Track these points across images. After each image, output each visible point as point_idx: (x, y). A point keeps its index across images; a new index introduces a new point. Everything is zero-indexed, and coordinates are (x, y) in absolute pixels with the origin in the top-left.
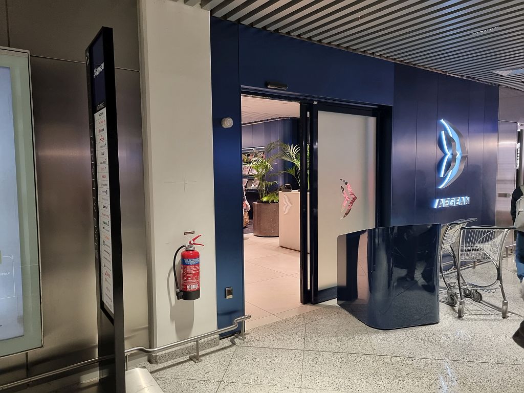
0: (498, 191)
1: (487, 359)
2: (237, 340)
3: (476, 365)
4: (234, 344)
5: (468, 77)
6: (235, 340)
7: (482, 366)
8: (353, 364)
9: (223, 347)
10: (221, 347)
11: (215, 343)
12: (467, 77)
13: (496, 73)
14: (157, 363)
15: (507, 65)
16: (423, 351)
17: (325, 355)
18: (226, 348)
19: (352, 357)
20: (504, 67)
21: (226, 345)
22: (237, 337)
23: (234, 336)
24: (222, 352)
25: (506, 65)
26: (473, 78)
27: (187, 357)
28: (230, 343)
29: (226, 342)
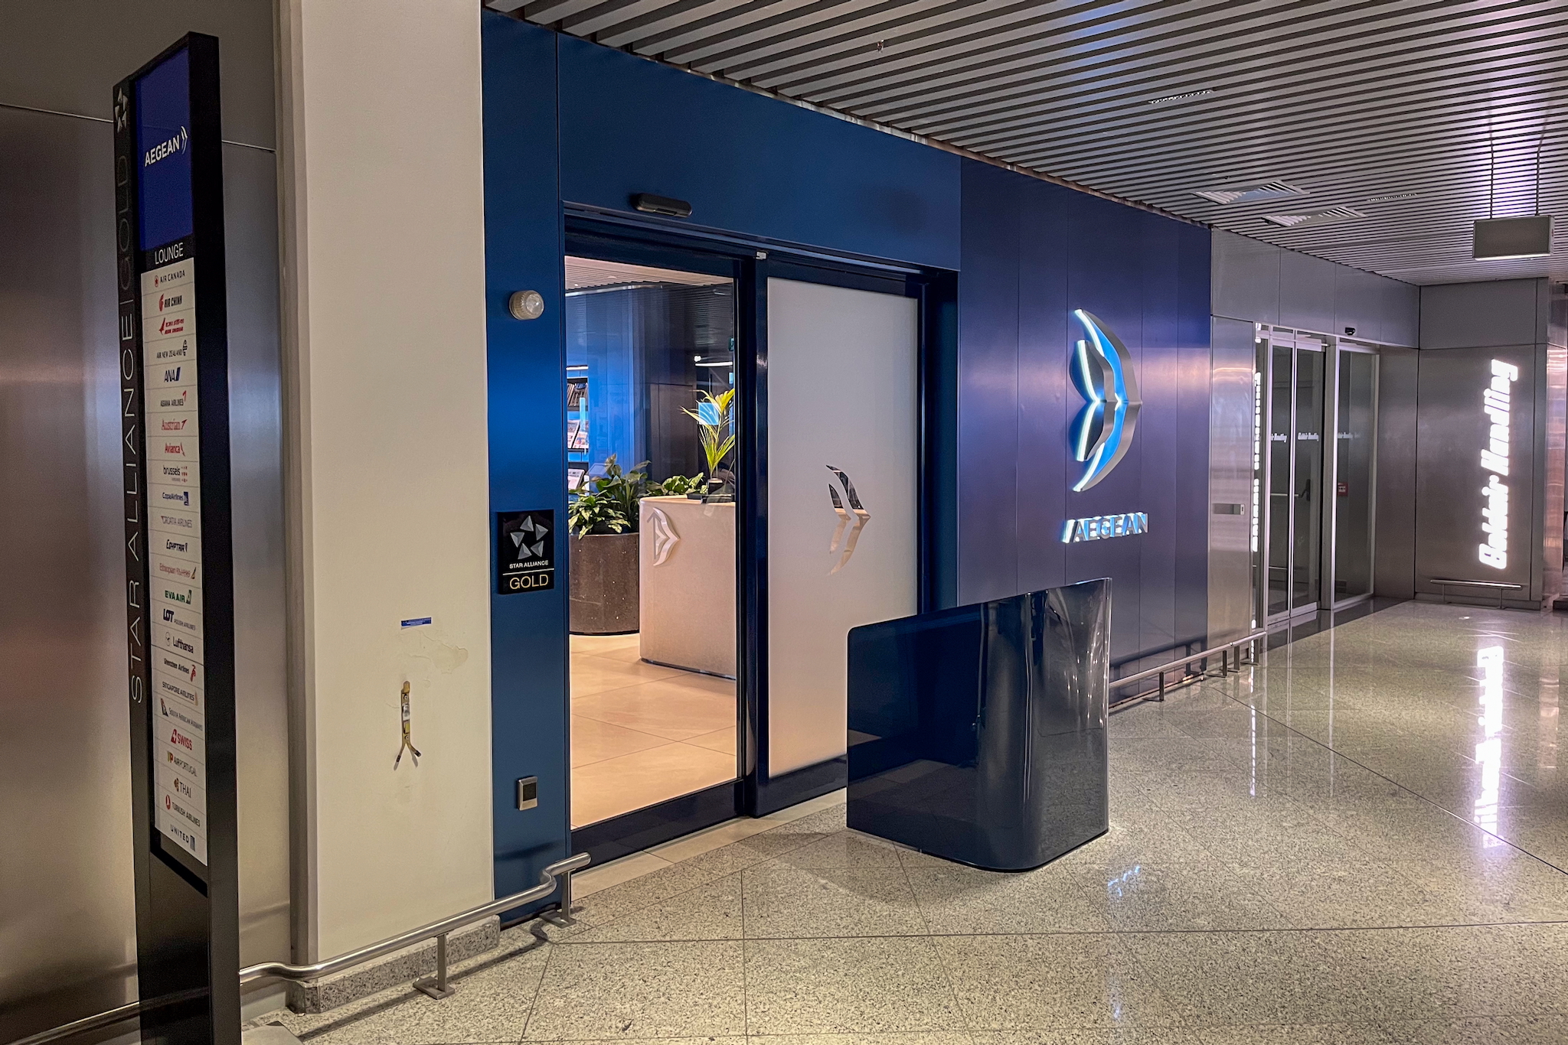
0: (1214, 500)
1: (1201, 921)
2: (550, 930)
3: (1176, 940)
4: (542, 939)
5: (1140, 202)
6: (545, 929)
7: (1190, 940)
8: (877, 962)
9: (511, 949)
10: (507, 951)
11: (487, 941)
12: (1136, 202)
13: (1205, 195)
14: (316, 1008)
15: (1229, 180)
16: (1049, 917)
17: (803, 946)
18: (520, 952)
19: (872, 947)
20: (1224, 183)
21: (520, 945)
22: (549, 921)
23: (538, 919)
24: (512, 964)
25: (1226, 178)
26: (1150, 206)
27: (408, 987)
28: (532, 939)
29: (521, 935)
